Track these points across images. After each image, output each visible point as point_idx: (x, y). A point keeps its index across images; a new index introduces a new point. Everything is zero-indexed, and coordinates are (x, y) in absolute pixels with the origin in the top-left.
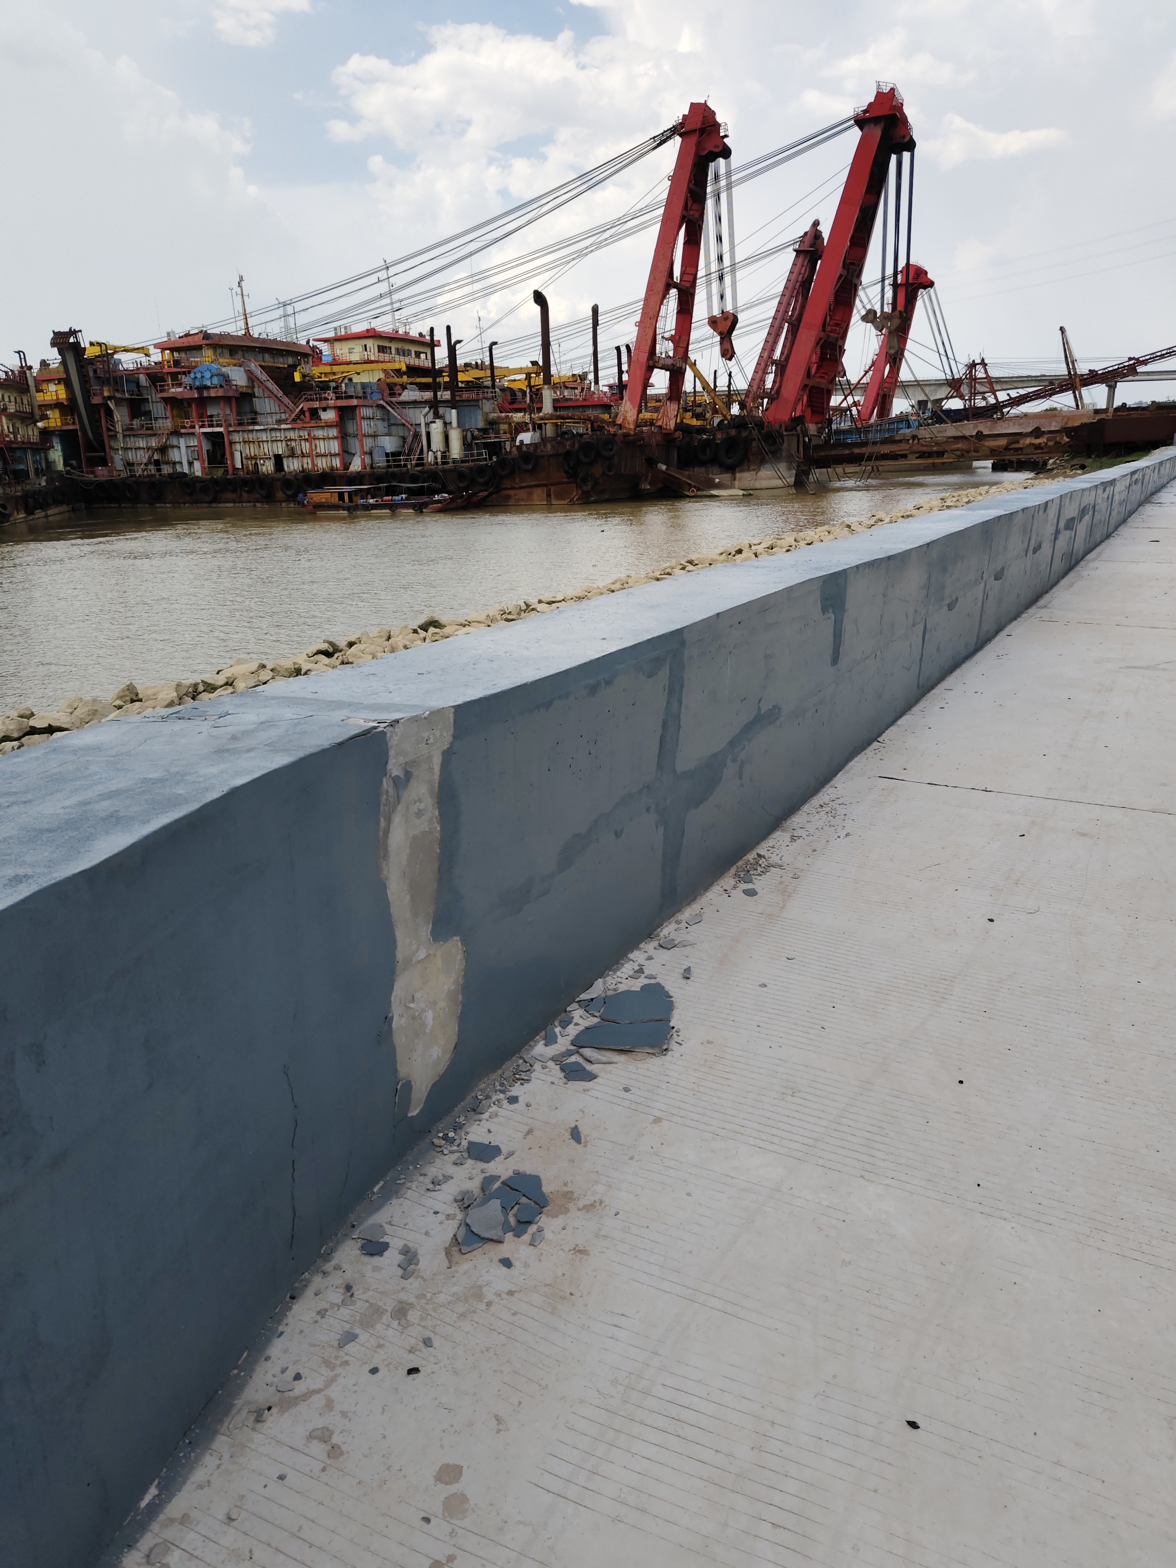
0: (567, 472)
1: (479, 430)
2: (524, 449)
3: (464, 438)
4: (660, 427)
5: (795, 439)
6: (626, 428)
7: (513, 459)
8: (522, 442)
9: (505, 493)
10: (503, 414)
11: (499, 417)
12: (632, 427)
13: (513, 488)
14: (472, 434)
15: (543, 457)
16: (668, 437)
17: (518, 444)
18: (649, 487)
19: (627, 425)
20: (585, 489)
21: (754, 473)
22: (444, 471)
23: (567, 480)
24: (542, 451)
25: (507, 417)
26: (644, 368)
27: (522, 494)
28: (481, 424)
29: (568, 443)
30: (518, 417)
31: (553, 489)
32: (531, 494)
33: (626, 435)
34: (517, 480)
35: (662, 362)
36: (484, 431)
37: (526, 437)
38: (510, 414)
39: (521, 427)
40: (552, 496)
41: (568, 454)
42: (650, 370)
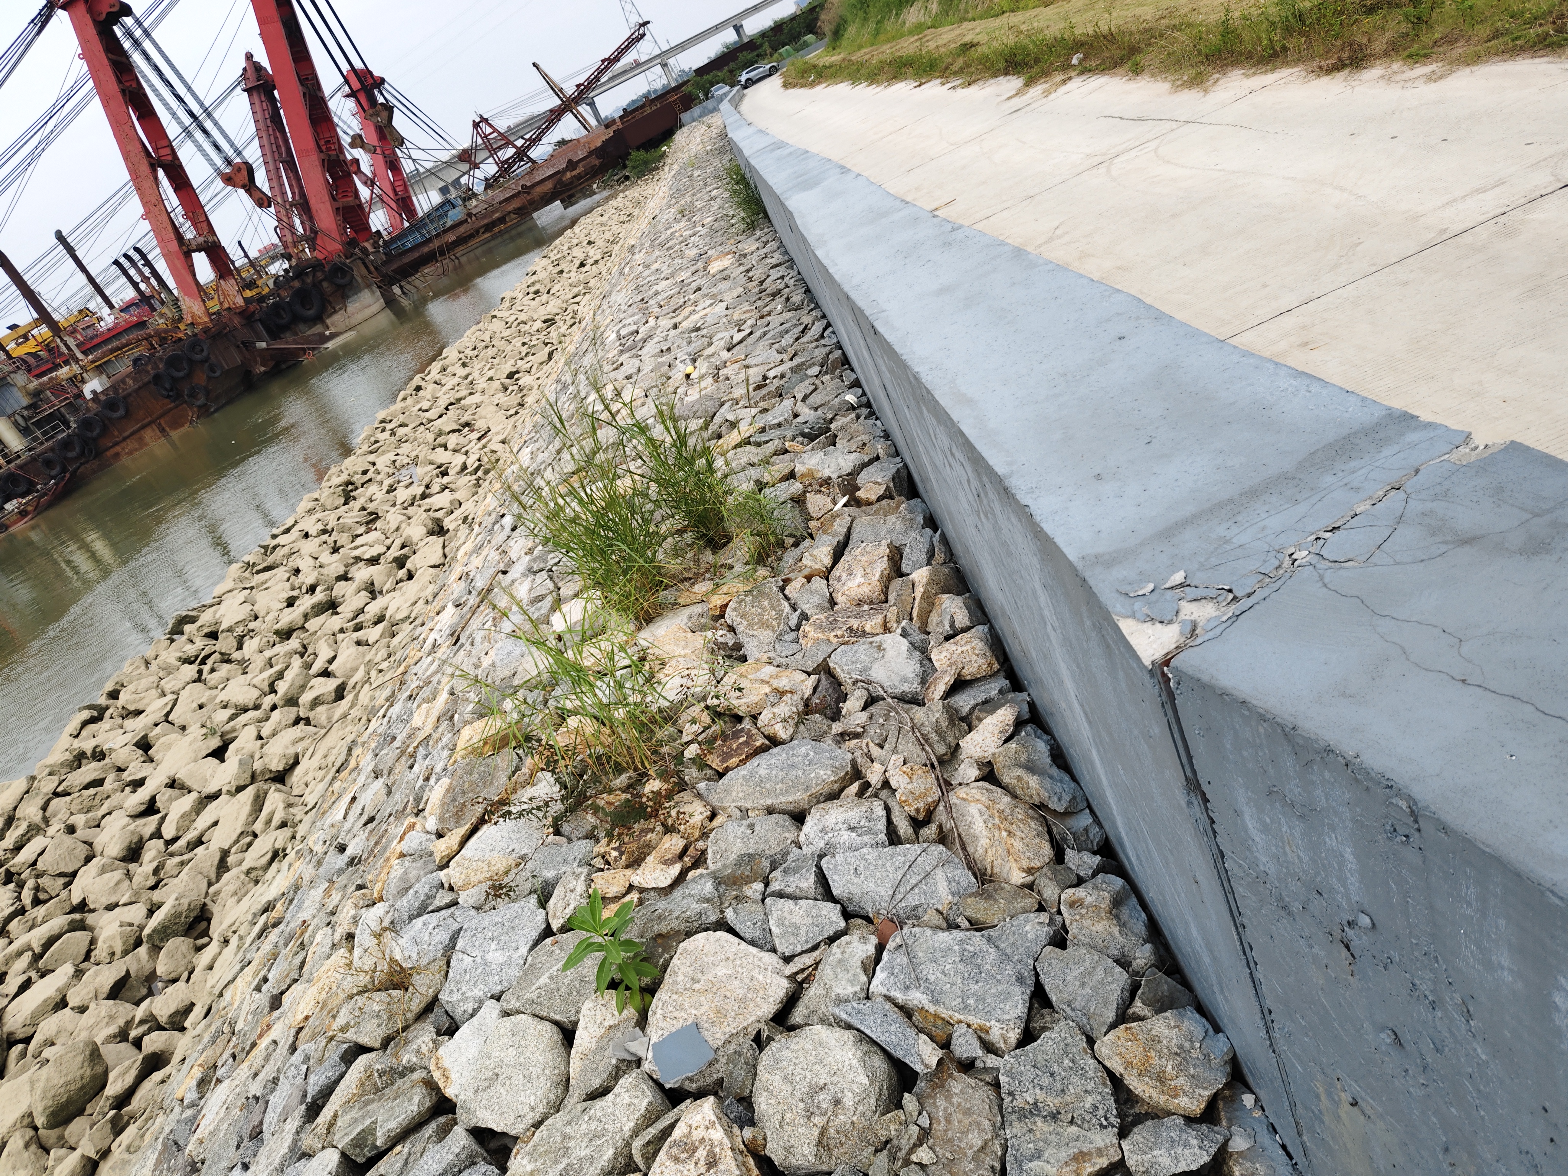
0: (168, 397)
1: (27, 408)
2: (102, 398)
3: (16, 424)
4: (229, 308)
5: (359, 263)
6: (200, 324)
7: (96, 415)
8: (94, 392)
9: (109, 453)
10: (45, 379)
11: (41, 384)
12: (206, 319)
13: (116, 444)
14: (22, 416)
15: (129, 395)
16: (246, 314)
17: (88, 395)
18: (263, 369)
19: (199, 321)
20: (199, 403)
21: (342, 312)
22: (20, 467)
23: (172, 405)
24: (124, 390)
25: (51, 379)
26: (182, 257)
27: (131, 444)
28: (25, 401)
29: (149, 368)
30: (64, 372)
31: (162, 421)
32: (141, 439)
33: (206, 331)
34: (116, 433)
35: (194, 243)
36: (32, 406)
37: (93, 386)
38: (54, 374)
39: (77, 381)
40: (167, 429)
41: (157, 378)
42: (188, 255)
